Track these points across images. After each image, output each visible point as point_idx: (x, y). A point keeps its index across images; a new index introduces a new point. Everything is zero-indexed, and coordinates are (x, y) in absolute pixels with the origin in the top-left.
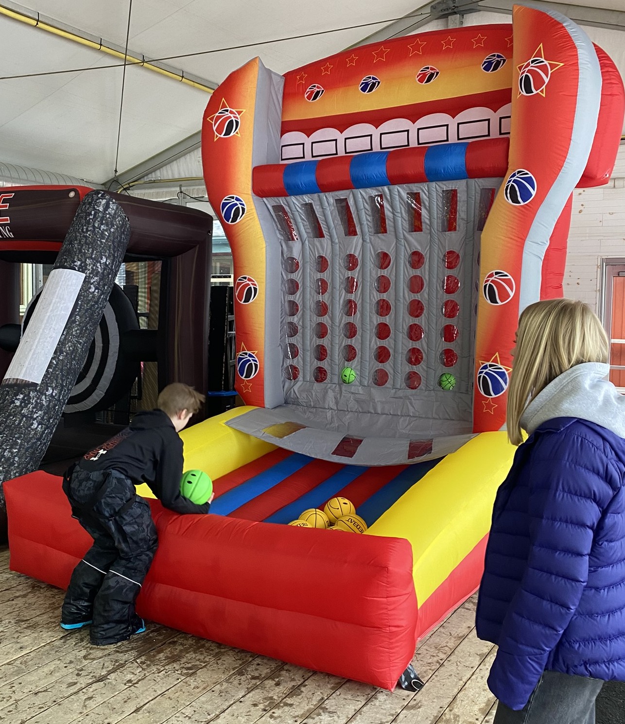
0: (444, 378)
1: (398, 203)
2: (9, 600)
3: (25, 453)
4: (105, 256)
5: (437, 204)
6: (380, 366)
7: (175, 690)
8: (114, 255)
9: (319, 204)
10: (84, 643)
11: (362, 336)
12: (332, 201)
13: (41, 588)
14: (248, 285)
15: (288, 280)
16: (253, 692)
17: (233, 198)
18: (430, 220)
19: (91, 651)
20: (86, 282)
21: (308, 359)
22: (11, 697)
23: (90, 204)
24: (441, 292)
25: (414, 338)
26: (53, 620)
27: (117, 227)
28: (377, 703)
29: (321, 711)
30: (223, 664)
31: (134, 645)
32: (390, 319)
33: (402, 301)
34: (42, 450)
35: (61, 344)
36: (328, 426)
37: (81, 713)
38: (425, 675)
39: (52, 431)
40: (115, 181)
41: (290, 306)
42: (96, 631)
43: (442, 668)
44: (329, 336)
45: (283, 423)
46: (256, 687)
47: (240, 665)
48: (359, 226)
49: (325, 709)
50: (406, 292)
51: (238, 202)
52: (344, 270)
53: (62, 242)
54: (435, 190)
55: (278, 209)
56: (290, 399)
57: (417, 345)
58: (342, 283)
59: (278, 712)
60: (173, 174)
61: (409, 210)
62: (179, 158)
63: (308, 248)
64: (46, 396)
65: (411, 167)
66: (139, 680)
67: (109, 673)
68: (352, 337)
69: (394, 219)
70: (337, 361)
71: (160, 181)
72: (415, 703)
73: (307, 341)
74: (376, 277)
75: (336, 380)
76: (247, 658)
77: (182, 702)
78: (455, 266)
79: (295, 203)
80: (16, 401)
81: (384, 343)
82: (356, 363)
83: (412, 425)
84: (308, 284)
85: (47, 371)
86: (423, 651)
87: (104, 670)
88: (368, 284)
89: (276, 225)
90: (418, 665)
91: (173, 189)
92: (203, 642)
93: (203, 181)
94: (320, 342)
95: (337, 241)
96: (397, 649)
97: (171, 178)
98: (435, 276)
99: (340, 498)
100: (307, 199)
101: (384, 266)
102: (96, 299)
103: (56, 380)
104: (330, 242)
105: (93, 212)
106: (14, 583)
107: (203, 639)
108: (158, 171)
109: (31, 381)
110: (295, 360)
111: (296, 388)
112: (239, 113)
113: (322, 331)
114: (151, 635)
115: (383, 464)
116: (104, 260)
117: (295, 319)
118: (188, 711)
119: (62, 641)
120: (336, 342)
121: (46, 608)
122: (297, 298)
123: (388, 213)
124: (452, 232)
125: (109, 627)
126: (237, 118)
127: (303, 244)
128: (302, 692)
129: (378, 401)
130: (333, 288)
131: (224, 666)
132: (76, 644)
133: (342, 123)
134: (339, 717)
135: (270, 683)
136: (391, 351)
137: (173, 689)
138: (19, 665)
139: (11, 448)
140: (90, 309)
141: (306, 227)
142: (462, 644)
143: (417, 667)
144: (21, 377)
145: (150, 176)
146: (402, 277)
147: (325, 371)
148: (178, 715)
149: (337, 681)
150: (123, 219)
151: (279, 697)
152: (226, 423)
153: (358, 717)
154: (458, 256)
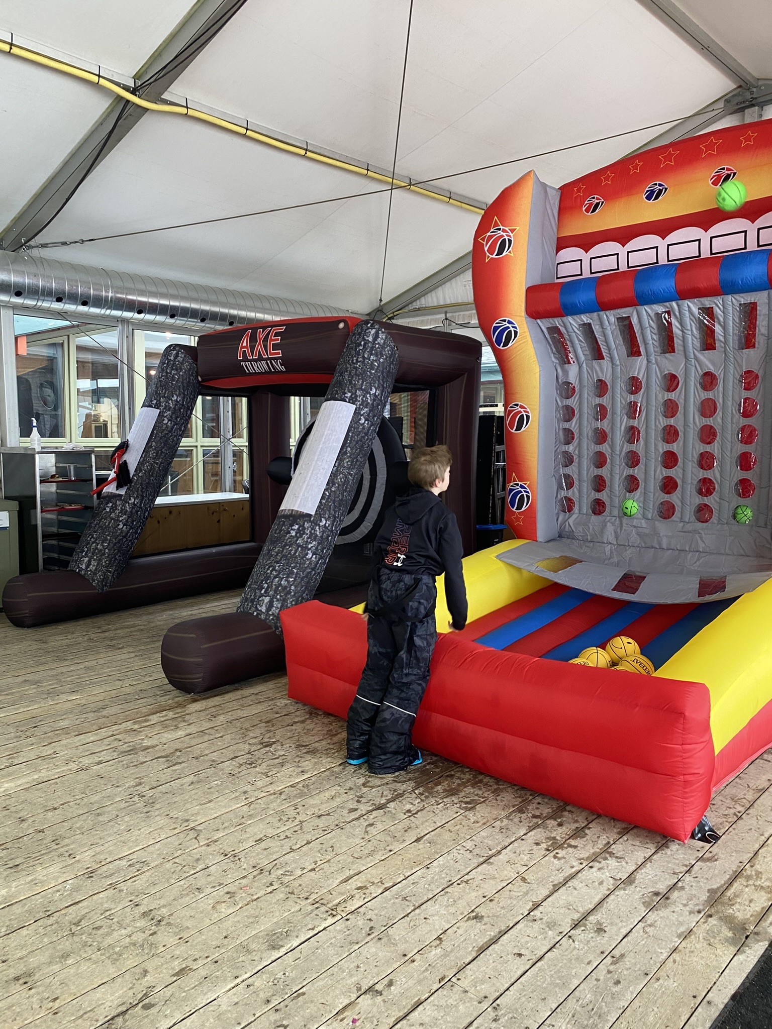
0: (739, 511)
1: (688, 320)
2: (288, 725)
3: (300, 582)
4: (375, 387)
5: (733, 319)
6: (666, 497)
7: (455, 823)
8: (383, 386)
9: (599, 323)
10: (362, 771)
11: (646, 465)
12: (612, 319)
13: (318, 714)
14: (520, 412)
15: (563, 407)
16: (535, 831)
17: (505, 321)
18: (725, 337)
19: (370, 779)
20: (357, 413)
21: (585, 490)
22: (295, 818)
23: (359, 334)
24: (737, 416)
25: (705, 466)
26: (331, 747)
27: (387, 357)
28: (669, 852)
29: (608, 855)
30: (502, 801)
31: (411, 775)
32: (678, 446)
33: (691, 426)
34: (316, 579)
35: (333, 475)
36: (606, 562)
37: (363, 838)
38: (720, 826)
39: (325, 561)
40: (380, 310)
41: (564, 435)
42: (373, 761)
43: (740, 822)
44: (608, 465)
45: (558, 556)
46: (537, 826)
47: (520, 803)
48: (643, 346)
49: (612, 854)
50: (696, 417)
51: (510, 326)
52: (625, 394)
53: (333, 374)
54: (730, 303)
55: (554, 330)
56: (564, 533)
57: (708, 474)
58: (623, 408)
59: (561, 853)
60: (438, 300)
61: (700, 326)
62: (444, 283)
63: (586, 372)
64: (319, 526)
65: (703, 279)
66: (418, 811)
67: (389, 801)
68: (634, 467)
69: (683, 337)
70: (617, 493)
71: (425, 308)
72: (710, 855)
73: (584, 471)
74: (662, 401)
75: (616, 513)
76: (527, 797)
77: (463, 835)
78: (754, 387)
79: (572, 324)
80: (292, 532)
81: (671, 473)
82: (638, 494)
83: (701, 561)
84: (585, 410)
85: (320, 502)
86: (717, 801)
87: (384, 798)
88: (654, 408)
89: (551, 348)
90: (712, 815)
91: (438, 316)
92: (481, 777)
93: (474, 305)
94: (599, 472)
95: (618, 363)
96: (692, 799)
97: (436, 304)
98: (730, 399)
99: (623, 637)
100: (585, 318)
101: (671, 389)
102: (366, 430)
103: (329, 511)
104: (610, 364)
105: (363, 343)
106: (292, 709)
107: (481, 773)
108: (423, 298)
109: (305, 512)
110: (570, 491)
111: (571, 521)
112: (512, 231)
113: (600, 460)
114: (427, 767)
115: (669, 601)
116: (374, 391)
117: (571, 448)
118: (469, 845)
119: (341, 767)
120: (616, 472)
121: (324, 735)
122: (573, 425)
123: (676, 330)
124: (751, 350)
125: (386, 757)
126: (510, 236)
127: (580, 367)
128: (587, 834)
129: (663, 536)
130: (614, 413)
131: (504, 803)
132: (355, 771)
133: (624, 235)
134: (627, 863)
135: (551, 823)
136: (679, 482)
137: (452, 821)
138: (302, 788)
139: (288, 577)
140: (361, 440)
141: (584, 349)
142: (762, 797)
143: (711, 819)
144: (295, 508)
145: (414, 304)
146: (692, 400)
147: (604, 503)
148: (458, 848)
149: (624, 825)
150: (392, 349)
151: (562, 838)
152: (497, 557)
153: (649, 865)
154: (757, 376)
